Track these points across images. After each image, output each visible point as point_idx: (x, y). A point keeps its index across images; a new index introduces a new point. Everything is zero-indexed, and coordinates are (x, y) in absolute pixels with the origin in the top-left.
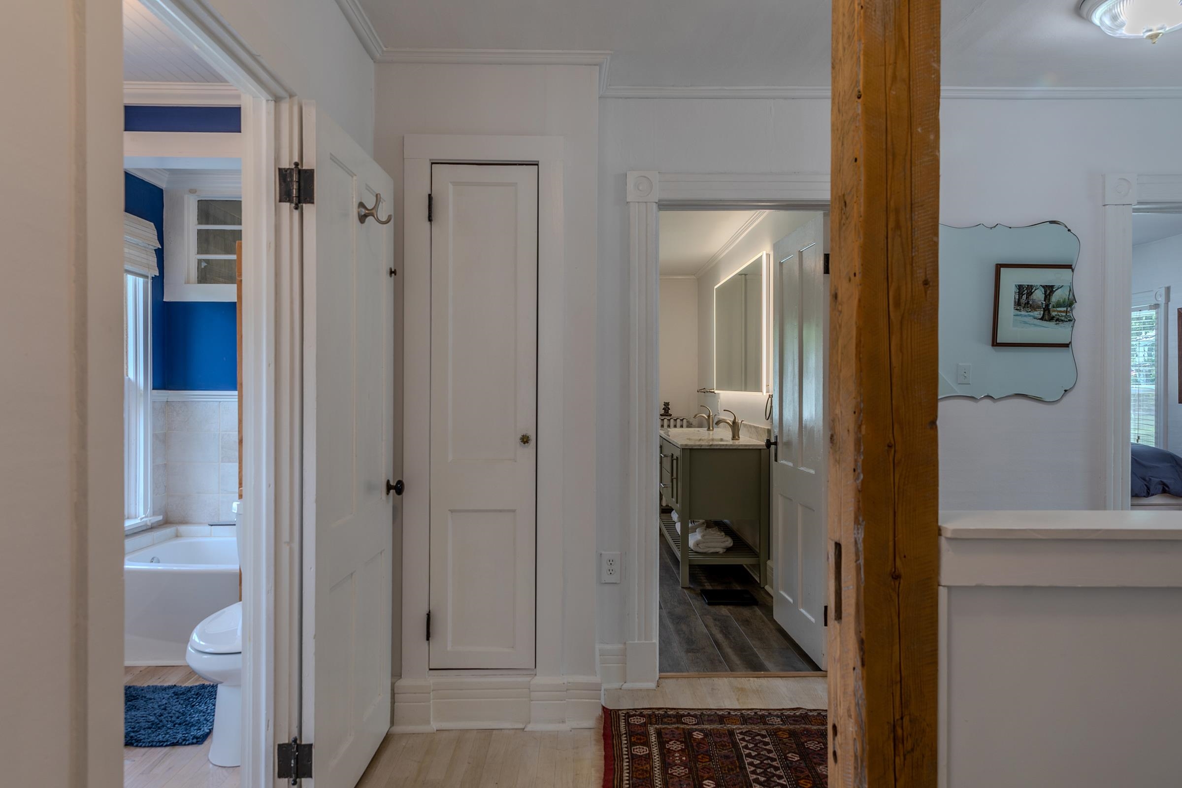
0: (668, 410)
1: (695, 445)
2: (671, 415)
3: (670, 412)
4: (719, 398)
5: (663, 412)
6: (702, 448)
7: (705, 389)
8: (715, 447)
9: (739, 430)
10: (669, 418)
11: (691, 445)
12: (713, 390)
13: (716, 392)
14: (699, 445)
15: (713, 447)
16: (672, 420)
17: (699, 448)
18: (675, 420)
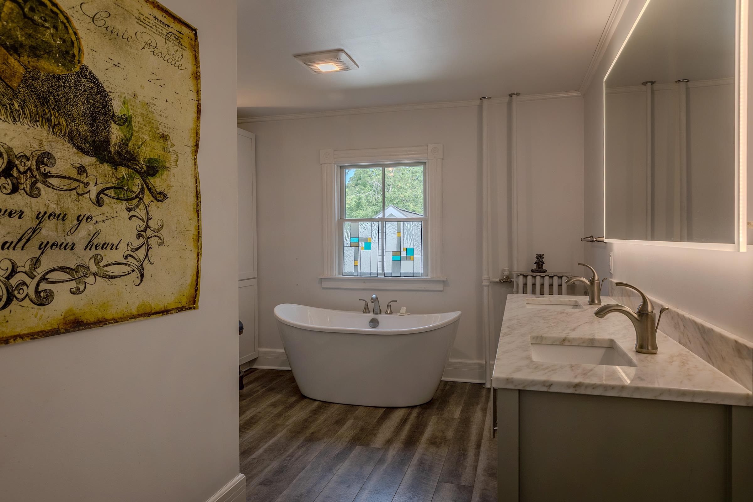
0: (542, 265)
1: (534, 383)
2: (545, 271)
3: (544, 267)
4: (611, 250)
5: (535, 266)
6: (552, 390)
7: (592, 236)
8: (589, 392)
9: (654, 331)
10: (542, 274)
11: (522, 382)
12: (602, 239)
13: (606, 240)
14: (544, 383)
15: (582, 391)
16: (547, 278)
17: (545, 389)
18: (552, 277)
